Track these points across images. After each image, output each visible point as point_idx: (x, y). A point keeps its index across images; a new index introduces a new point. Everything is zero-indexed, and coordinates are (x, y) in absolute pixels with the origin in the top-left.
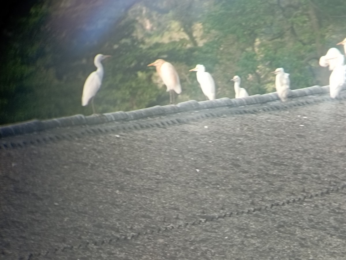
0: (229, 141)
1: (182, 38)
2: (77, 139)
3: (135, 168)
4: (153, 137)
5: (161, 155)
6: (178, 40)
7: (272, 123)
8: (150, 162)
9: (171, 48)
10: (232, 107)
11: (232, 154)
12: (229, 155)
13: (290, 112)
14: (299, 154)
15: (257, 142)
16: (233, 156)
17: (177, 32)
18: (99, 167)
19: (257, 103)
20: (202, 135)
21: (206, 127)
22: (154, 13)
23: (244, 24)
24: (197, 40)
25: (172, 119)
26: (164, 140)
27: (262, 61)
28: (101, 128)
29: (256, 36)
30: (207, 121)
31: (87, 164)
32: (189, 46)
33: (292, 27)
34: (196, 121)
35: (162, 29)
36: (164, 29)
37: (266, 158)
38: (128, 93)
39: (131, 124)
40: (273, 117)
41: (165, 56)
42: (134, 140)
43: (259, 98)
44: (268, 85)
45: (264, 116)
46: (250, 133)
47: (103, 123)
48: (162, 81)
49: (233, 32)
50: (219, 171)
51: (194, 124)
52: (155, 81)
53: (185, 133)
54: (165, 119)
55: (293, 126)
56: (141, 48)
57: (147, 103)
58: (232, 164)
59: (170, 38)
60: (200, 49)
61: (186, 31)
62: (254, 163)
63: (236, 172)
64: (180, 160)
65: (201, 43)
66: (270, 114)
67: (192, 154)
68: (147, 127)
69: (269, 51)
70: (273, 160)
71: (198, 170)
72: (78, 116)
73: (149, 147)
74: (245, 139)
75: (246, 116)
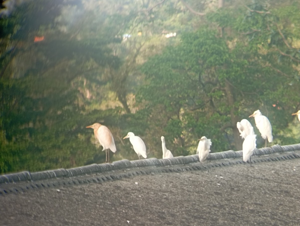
0: (156, 196)
1: (117, 106)
2: (22, 193)
3: (73, 219)
4: (90, 191)
5: (96, 207)
6: (114, 108)
7: (193, 182)
8: (86, 213)
9: (108, 114)
10: (159, 166)
11: (159, 207)
12: (156, 208)
13: (208, 171)
14: (216, 209)
15: (180, 198)
16: (160, 209)
17: (113, 101)
18: (41, 218)
19: (181, 163)
20: (133, 190)
21: (136, 183)
22: (94, 85)
23: (170, 96)
24: (131, 108)
25: (106, 176)
26: (100, 194)
27: (186, 128)
28: (44, 184)
29: (181, 106)
30: (137, 177)
31: (30, 215)
32: (123, 113)
33: (211, 100)
34: (129, 178)
35: (100, 98)
36: (101, 98)
37: (188, 212)
38: (69, 152)
39: (70, 179)
40: (194, 175)
41: (103, 121)
42: (73, 194)
43: (183, 159)
44: (190, 148)
45: (186, 175)
46: (175, 189)
47: (45, 179)
48: (99, 143)
49: (162, 102)
50: (147, 222)
51: (126, 181)
52: (93, 142)
53: (118, 188)
54: (100, 176)
55: (211, 184)
56: (82, 114)
57: (85, 162)
58: (158, 216)
59: (107, 106)
60: (133, 116)
61: (120, 100)
62: (177, 216)
63: (162, 223)
64: (113, 213)
65: (133, 111)
66: (192, 173)
67: (124, 207)
68: (85, 183)
69: (191, 119)
70: (194, 214)
71: (128, 221)
72: (24, 172)
73: (86, 200)
74: (170, 195)
75: (171, 174)
